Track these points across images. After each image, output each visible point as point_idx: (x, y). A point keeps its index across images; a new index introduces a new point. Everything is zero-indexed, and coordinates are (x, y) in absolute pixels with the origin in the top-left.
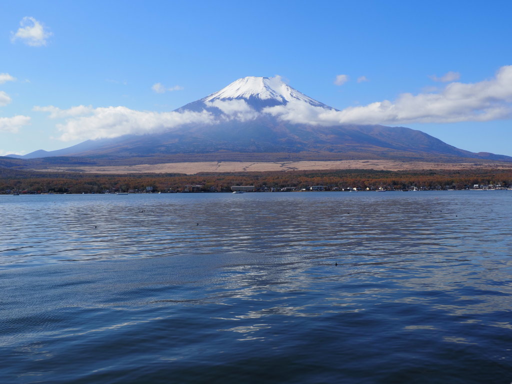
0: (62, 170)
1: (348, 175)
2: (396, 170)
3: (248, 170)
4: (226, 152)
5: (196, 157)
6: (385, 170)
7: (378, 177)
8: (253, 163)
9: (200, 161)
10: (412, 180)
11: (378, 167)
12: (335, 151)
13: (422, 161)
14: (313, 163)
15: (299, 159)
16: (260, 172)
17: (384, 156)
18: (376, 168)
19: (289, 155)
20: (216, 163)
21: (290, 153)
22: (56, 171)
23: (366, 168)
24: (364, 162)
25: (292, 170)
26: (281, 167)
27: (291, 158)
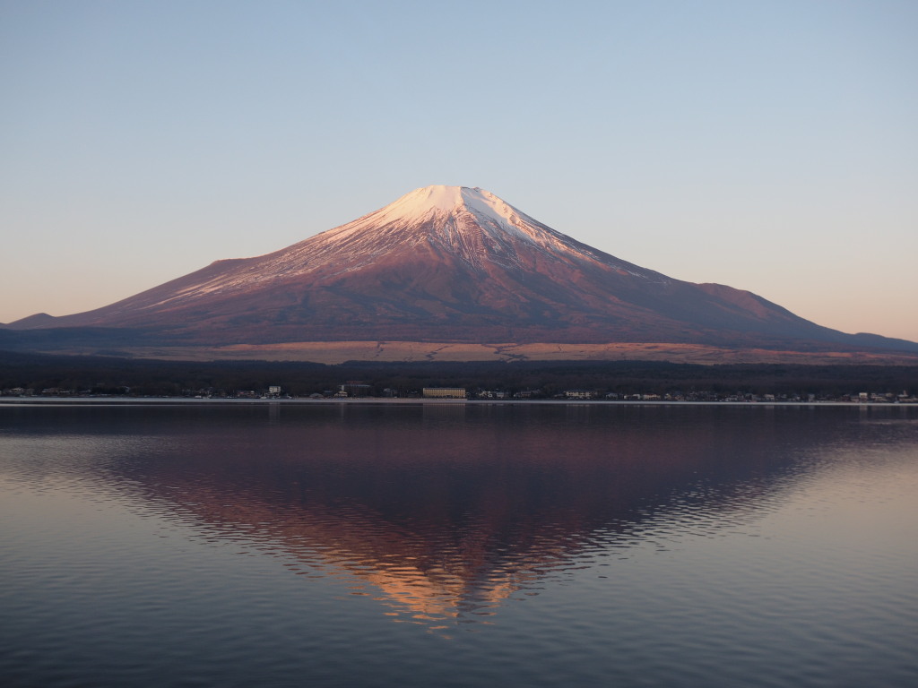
0: (89, 351)
2: (710, 363)
3: (437, 358)
4: (392, 324)
6: (689, 362)
7: (680, 376)
8: (446, 345)
10: (746, 382)
11: (677, 356)
12: (595, 325)
14: (553, 347)
15: (529, 340)
16: (462, 363)
17: (685, 338)
18: (674, 359)
19: (510, 332)
20: (375, 344)
21: (513, 327)
22: (77, 354)
23: (654, 360)
24: (649, 348)
25: (518, 360)
26: (496, 353)
27: (515, 337)
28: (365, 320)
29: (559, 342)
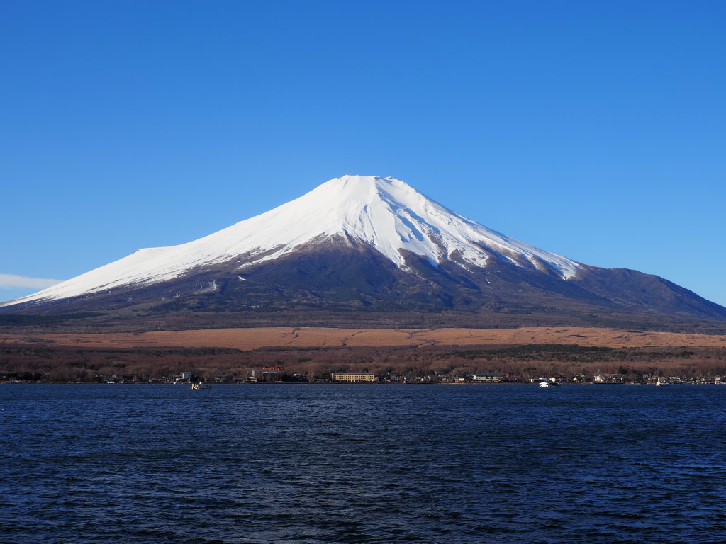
0: (12, 339)
1: (534, 354)
2: (619, 346)
3: (351, 343)
4: (308, 310)
5: (253, 318)
6: (599, 345)
7: (589, 359)
8: (360, 330)
9: (262, 327)
10: (652, 365)
11: (586, 340)
12: (506, 310)
13: (663, 330)
14: (465, 332)
15: (442, 324)
16: (374, 348)
17: (594, 321)
18: (581, 343)
19: (422, 317)
20: (290, 330)
21: (424, 312)
23: (564, 343)
24: (558, 332)
25: (430, 344)
26: (409, 338)
27: (427, 322)
28: (281, 307)
29: (471, 327)
